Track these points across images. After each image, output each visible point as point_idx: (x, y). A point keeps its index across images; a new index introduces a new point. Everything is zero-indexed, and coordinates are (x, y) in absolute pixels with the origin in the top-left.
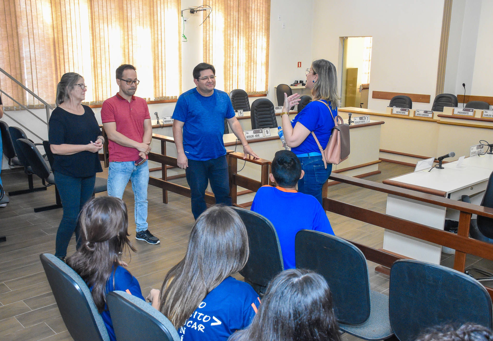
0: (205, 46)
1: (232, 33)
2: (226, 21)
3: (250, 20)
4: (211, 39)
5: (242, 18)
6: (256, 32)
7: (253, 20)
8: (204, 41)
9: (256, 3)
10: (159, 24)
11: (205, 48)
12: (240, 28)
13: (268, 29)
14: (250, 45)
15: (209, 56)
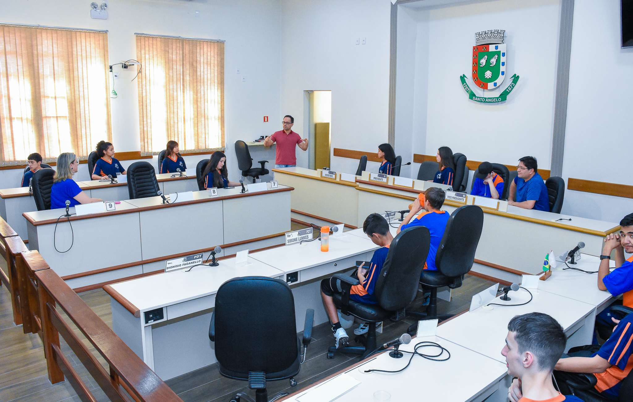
0: (141, 102)
1: (175, 87)
2: (167, 76)
3: (199, 73)
4: (148, 94)
5: (188, 72)
6: (206, 86)
7: (202, 74)
8: (139, 97)
9: (205, 56)
10: (81, 80)
11: (141, 104)
12: (185, 82)
13: (222, 83)
14: (199, 100)
15: (146, 113)
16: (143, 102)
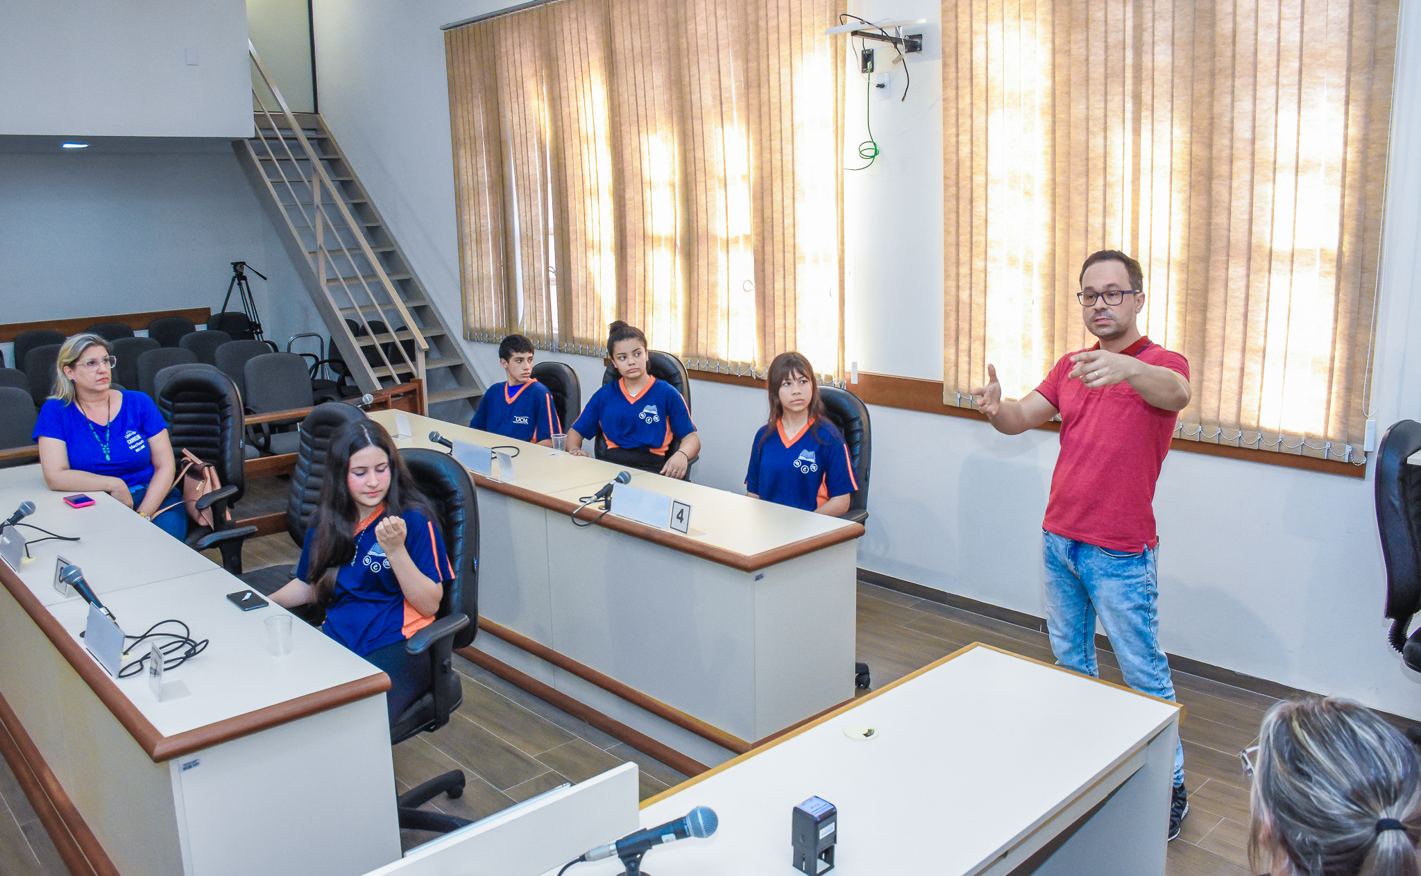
0: (952, 182)
1: (1098, 112)
2: (1060, 59)
4: (979, 150)
7: (1246, 25)
8: (946, 161)
10: (775, 113)
11: (953, 190)
15: (969, 229)
16: (957, 184)
